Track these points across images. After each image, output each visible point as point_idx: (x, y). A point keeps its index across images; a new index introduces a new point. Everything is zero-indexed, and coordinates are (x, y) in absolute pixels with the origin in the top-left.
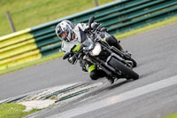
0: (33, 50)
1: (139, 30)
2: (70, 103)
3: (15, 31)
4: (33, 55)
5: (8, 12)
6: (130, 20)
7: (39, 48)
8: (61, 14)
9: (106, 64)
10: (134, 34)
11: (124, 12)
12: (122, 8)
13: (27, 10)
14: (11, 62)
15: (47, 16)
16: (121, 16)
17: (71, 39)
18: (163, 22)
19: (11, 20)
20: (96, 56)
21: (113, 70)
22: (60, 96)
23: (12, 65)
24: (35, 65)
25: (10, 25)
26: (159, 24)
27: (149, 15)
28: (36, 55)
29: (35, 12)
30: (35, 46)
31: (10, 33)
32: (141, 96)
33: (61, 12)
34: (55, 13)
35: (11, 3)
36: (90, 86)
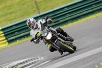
0: (3, 40)
4: (3, 43)
6: (58, 21)
7: (6, 39)
9: (55, 44)
11: (55, 17)
12: (54, 14)
15: (10, 20)
22: (20, 66)
24: (5, 49)
27: (70, 18)
28: (5, 43)
30: (4, 38)
33: (18, 18)
34: (15, 18)
36: (37, 60)
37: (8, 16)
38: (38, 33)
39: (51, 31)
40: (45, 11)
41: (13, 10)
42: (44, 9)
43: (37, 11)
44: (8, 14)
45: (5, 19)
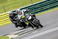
1: (46, 12)
2: (23, 36)
3: (5, 12)
5: (3, 6)
8: (20, 7)
9: (33, 22)
10: (44, 13)
11: (41, 6)
13: (9, 5)
14: (4, 22)
16: (40, 7)
17: (21, 14)
18: (54, 9)
19: (4, 8)
20: (30, 20)
21: (35, 24)
22: (20, 34)
23: (4, 23)
25: (4, 10)
26: (53, 10)
27: (49, 7)
29: (12, 6)
31: (4, 13)
32: (47, 34)
33: (20, 6)
34: (18, 6)
35: (4, 3)
36: (30, 30)
37: (15, 5)
38: (22, 16)
39: (31, 15)
40: (35, 3)
41: (17, 1)
42: (35, 1)
43: (31, 2)
44: (14, 4)
45: (13, 6)
